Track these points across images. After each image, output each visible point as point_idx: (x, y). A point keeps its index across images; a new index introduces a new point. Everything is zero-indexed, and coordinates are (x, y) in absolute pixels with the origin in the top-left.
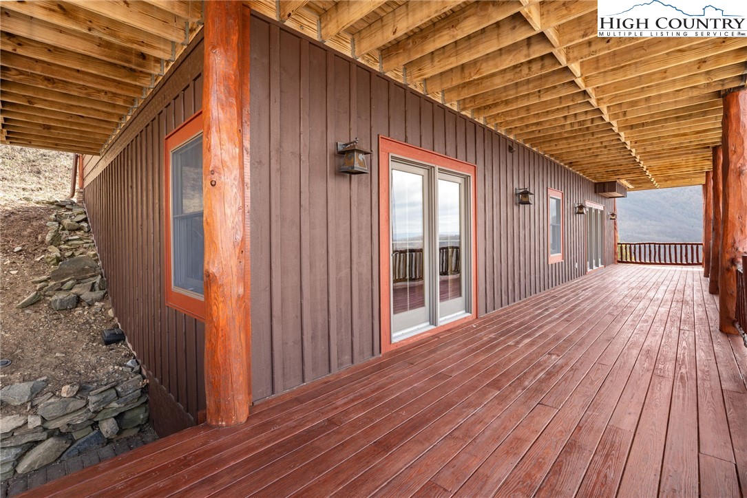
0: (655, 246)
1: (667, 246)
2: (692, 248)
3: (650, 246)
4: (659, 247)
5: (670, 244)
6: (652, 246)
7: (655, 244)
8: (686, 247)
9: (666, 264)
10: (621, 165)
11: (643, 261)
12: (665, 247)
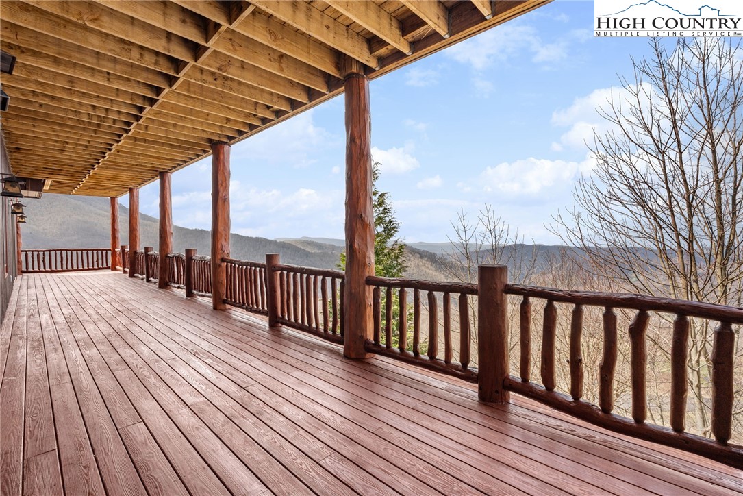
0: (67, 253)
1: (80, 253)
2: (102, 253)
3: (61, 253)
4: (72, 253)
5: (82, 250)
6: (64, 253)
7: (67, 250)
8: (97, 253)
9: (78, 270)
10: (72, 166)
11: (54, 268)
12: (77, 253)
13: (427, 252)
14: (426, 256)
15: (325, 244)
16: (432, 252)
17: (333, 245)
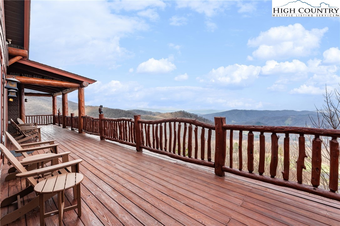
13: (194, 114)
14: (193, 116)
15: (147, 111)
16: (196, 114)
17: (151, 112)
